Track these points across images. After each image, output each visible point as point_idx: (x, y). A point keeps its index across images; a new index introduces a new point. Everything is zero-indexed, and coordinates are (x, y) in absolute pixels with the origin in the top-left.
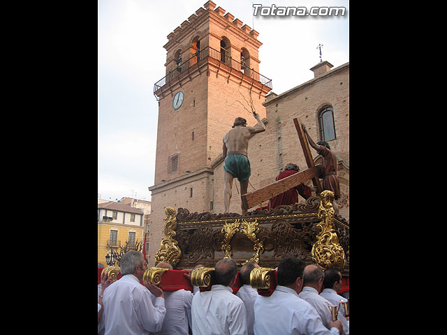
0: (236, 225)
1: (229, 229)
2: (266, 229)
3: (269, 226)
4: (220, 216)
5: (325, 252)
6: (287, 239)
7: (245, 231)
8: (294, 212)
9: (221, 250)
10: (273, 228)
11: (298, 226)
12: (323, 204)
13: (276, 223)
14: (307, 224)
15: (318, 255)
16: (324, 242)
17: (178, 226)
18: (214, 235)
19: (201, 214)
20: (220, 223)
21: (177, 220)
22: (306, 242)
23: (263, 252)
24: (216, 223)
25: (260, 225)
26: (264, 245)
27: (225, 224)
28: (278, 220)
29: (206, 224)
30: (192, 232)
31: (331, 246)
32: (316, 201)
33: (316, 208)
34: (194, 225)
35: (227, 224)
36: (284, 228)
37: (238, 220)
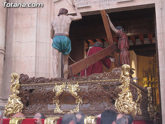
0: (63, 86)
1: (59, 89)
2: (84, 89)
3: (86, 87)
4: (51, 81)
5: (124, 104)
6: (98, 96)
7: (69, 90)
8: (103, 78)
9: (52, 104)
10: (89, 88)
11: (105, 87)
12: (124, 73)
13: (91, 85)
14: (112, 86)
15: (120, 106)
16: (123, 98)
17: (20, 87)
18: (48, 93)
19: (38, 79)
20: (52, 85)
21: (20, 83)
22: (111, 98)
23: (82, 105)
24: (49, 85)
25: (80, 87)
26: (83, 99)
27: (55, 85)
28: (92, 83)
29: (41, 86)
30: (31, 91)
31: (128, 101)
32: (118, 71)
33: (118, 76)
34: (32, 86)
35: (56, 85)
36: (97, 88)
37: (64, 83)
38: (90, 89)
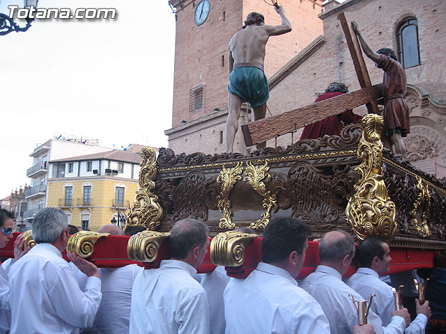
0: (238, 170)
1: (227, 177)
2: (279, 176)
3: (285, 171)
4: (216, 158)
5: (365, 210)
6: (311, 190)
7: (250, 179)
8: (322, 149)
9: (217, 209)
10: (290, 174)
11: (327, 170)
12: (366, 136)
13: (295, 166)
14: (342, 167)
15: (354, 215)
16: (365, 195)
17: (158, 174)
18: (208, 185)
19: (189, 156)
20: (216, 168)
21: (157, 165)
22: (339, 196)
24: (210, 168)
25: (272, 170)
26: (278, 199)
27: (222, 169)
28: (298, 162)
29: (196, 171)
30: (177, 181)
31: (375, 200)
32: (356, 132)
33: (355, 143)
34: (179, 171)
35: (224, 169)
36: (307, 173)
37: (240, 164)
38: (292, 174)
